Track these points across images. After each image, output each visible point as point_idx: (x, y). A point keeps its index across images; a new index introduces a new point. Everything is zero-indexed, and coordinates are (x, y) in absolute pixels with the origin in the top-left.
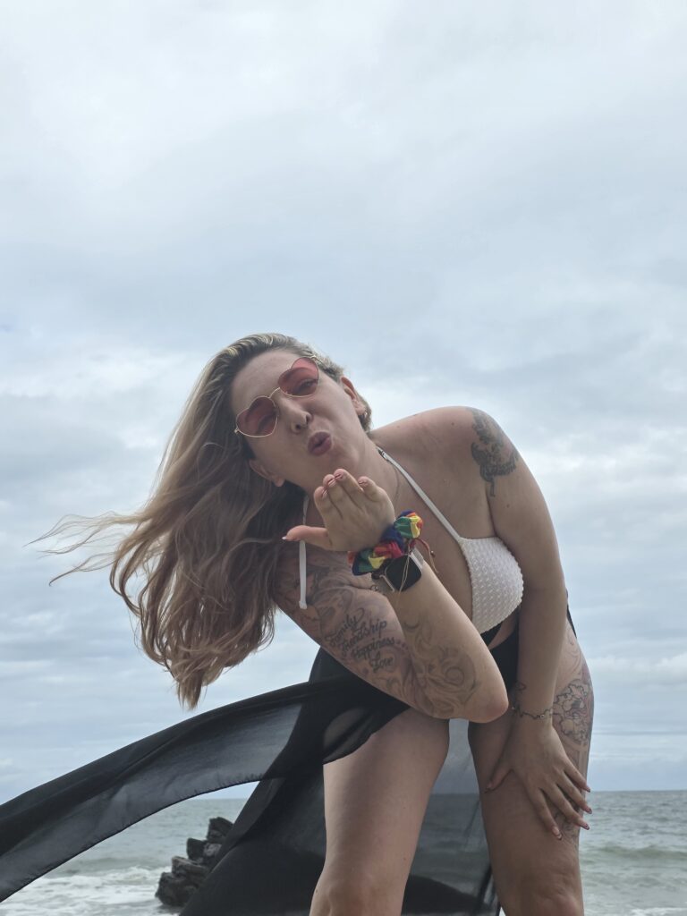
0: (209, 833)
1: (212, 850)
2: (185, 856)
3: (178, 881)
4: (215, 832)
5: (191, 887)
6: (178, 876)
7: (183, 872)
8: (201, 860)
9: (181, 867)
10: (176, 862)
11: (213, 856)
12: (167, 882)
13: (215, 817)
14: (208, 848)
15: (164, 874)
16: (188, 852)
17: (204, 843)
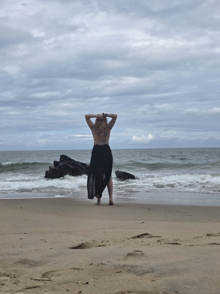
0: (60, 159)
1: (61, 164)
2: (53, 166)
3: (51, 173)
4: (62, 159)
5: (55, 175)
6: (51, 171)
7: (52, 170)
8: (58, 167)
9: (52, 169)
10: (50, 167)
11: (61, 166)
12: (48, 173)
13: (62, 155)
14: (60, 163)
15: (47, 171)
16: (54, 165)
17: (59, 162)
